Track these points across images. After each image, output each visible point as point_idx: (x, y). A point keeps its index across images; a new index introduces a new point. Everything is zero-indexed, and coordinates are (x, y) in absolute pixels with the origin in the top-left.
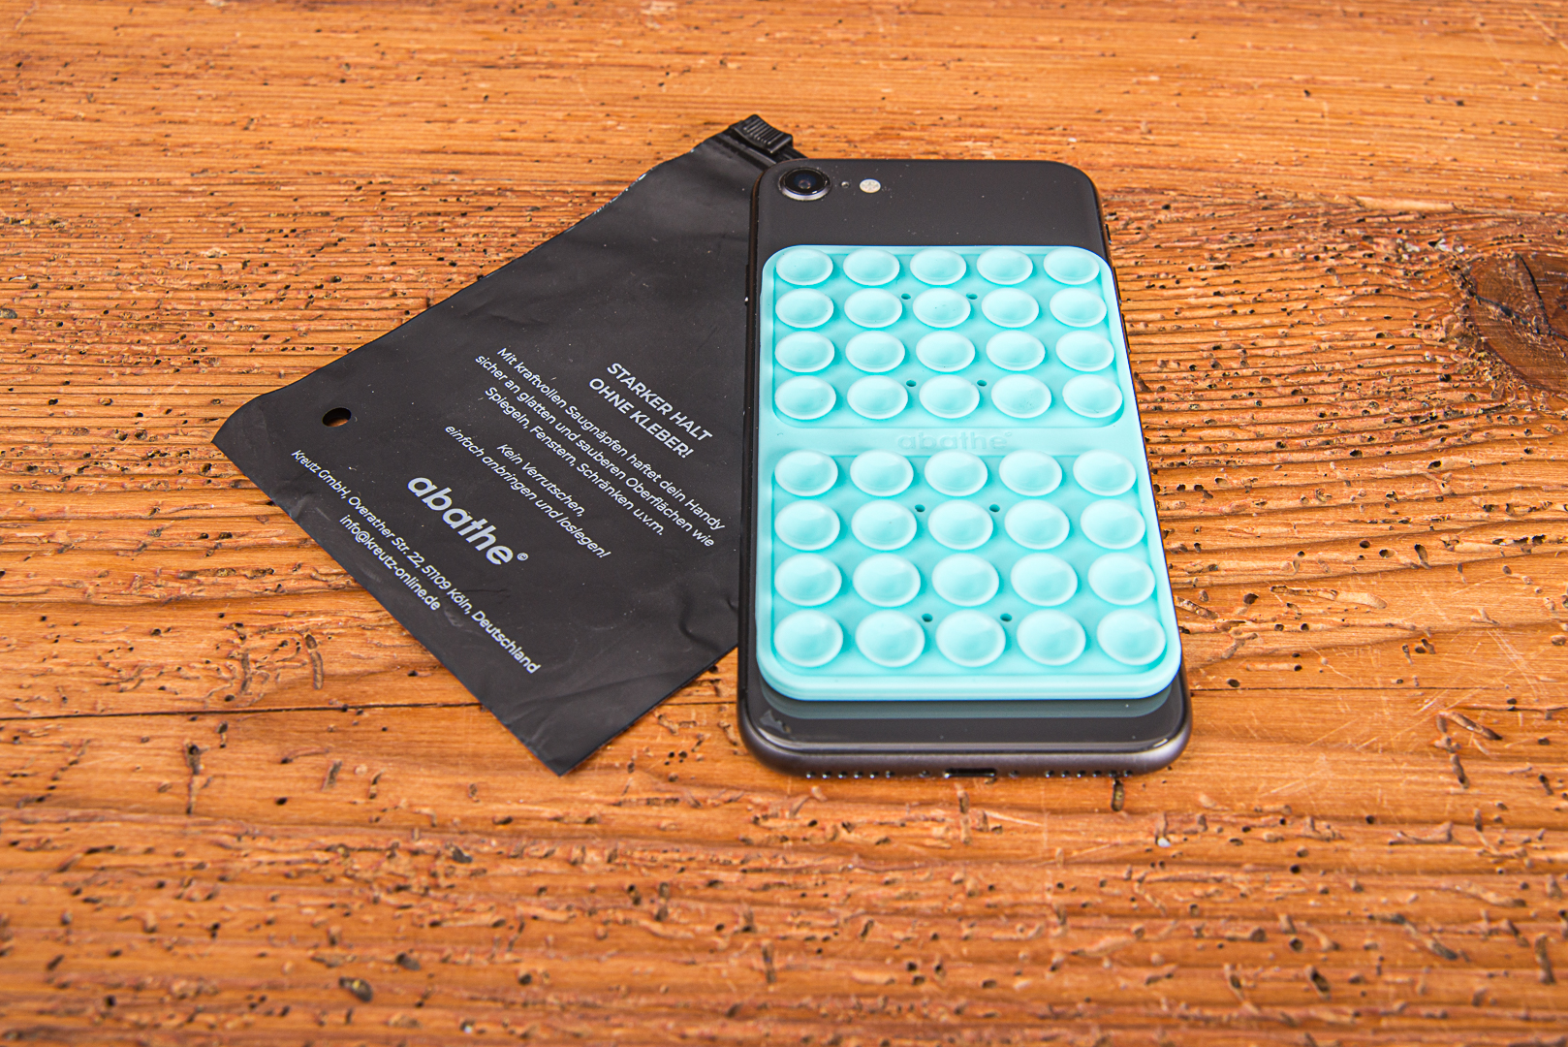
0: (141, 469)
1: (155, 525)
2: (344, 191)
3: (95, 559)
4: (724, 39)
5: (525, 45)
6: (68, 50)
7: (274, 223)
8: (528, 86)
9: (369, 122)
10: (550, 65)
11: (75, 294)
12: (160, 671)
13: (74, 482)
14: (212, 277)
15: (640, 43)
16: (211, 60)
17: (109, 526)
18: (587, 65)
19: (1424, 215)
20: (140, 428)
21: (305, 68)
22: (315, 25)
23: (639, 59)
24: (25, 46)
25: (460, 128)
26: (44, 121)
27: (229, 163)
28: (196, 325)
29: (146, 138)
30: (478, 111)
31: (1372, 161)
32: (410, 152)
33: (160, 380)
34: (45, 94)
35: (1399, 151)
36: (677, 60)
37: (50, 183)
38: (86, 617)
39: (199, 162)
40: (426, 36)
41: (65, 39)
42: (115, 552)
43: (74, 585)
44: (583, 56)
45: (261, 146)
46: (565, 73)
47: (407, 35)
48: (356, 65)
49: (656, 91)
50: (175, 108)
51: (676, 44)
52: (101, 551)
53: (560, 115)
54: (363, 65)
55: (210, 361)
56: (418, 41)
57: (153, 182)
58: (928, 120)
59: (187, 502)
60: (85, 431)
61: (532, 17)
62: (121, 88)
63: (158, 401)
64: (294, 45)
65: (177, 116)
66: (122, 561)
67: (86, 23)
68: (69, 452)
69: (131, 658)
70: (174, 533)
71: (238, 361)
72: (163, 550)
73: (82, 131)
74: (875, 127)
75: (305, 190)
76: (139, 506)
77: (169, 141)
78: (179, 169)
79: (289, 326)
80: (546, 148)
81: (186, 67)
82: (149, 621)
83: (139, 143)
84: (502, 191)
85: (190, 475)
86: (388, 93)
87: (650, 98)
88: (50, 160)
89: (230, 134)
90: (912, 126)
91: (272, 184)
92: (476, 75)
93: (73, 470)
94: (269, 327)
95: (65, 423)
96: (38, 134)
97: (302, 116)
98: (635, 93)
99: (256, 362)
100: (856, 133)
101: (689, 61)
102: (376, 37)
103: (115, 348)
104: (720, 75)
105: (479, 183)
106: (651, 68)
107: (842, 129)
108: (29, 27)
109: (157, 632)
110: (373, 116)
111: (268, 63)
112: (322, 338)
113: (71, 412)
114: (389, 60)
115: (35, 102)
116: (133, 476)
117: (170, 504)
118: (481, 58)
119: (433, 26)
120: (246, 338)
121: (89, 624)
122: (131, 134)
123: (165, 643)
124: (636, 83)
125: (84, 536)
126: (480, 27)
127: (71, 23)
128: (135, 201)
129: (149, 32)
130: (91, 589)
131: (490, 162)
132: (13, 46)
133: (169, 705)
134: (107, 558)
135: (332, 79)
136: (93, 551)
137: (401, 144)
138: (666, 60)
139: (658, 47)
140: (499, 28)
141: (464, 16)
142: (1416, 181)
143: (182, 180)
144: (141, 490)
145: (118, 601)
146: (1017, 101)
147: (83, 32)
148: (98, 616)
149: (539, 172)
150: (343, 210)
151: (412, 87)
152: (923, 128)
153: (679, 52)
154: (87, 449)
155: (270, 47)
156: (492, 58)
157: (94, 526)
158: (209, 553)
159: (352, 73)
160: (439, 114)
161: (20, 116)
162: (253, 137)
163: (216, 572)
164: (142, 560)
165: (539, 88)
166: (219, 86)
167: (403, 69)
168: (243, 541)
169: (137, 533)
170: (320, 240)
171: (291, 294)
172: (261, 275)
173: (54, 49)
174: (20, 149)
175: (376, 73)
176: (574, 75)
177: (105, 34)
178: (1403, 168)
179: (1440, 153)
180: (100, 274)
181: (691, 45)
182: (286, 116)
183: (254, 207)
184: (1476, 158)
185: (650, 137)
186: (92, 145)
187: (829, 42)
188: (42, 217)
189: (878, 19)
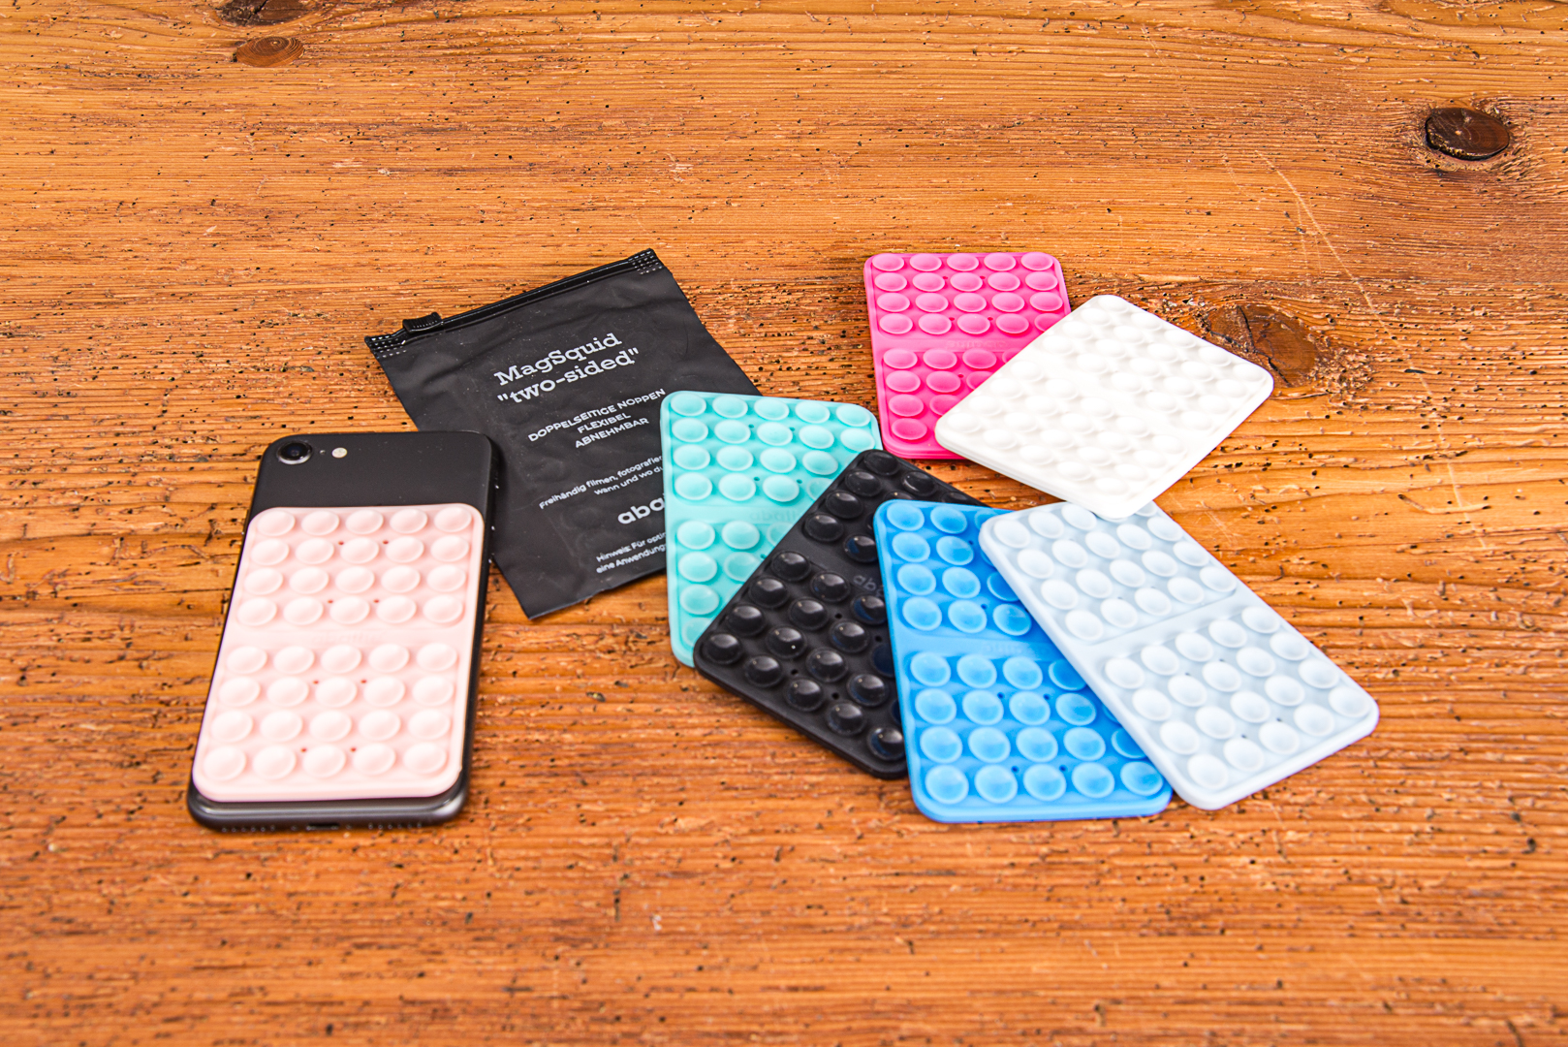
4: (726, 187)
5: (597, 195)
6: (296, 206)
8: (604, 222)
9: (506, 248)
10: (616, 208)
15: (672, 191)
16: (393, 211)
18: (640, 207)
19: (1182, 284)
21: (458, 214)
22: (454, 186)
23: (673, 202)
24: (267, 205)
25: (565, 249)
26: (294, 253)
27: (422, 275)
29: (364, 262)
30: (575, 239)
31: (1150, 252)
32: (536, 265)
34: (290, 235)
35: (1167, 246)
36: (698, 202)
37: (309, 291)
39: (402, 275)
40: (530, 191)
41: (292, 200)
44: (636, 202)
45: (439, 265)
46: (627, 213)
47: (517, 191)
48: (489, 211)
49: (688, 222)
50: (377, 242)
51: (696, 192)
53: (628, 240)
54: (492, 211)
56: (526, 194)
57: (377, 288)
58: (864, 236)
61: (598, 177)
62: (338, 230)
64: (444, 199)
65: (380, 247)
67: (303, 189)
73: (321, 258)
74: (832, 241)
75: (474, 291)
77: (379, 263)
78: (389, 280)
81: (376, 215)
83: (358, 265)
86: (515, 227)
87: (684, 227)
88: (306, 277)
89: (417, 258)
90: (855, 240)
91: (452, 288)
92: (569, 215)
96: (293, 261)
97: (461, 245)
98: (674, 224)
100: (819, 246)
101: (706, 202)
102: (498, 192)
104: (727, 211)
106: (682, 208)
107: (810, 243)
108: (265, 192)
110: (507, 244)
111: (430, 211)
114: (509, 207)
115: (282, 241)
118: (570, 204)
119: (534, 184)
122: (353, 259)
124: (673, 217)
126: (565, 184)
127: (293, 189)
128: (368, 301)
129: (346, 193)
132: (259, 205)
135: (475, 220)
137: (530, 261)
138: (691, 202)
139: (684, 194)
140: (578, 184)
141: (552, 177)
142: (1177, 264)
143: (394, 287)
146: (921, 222)
147: (302, 194)
151: (528, 224)
152: (862, 241)
153: (699, 197)
155: (429, 201)
156: (577, 205)
159: (486, 217)
160: (549, 241)
161: (277, 250)
162: (432, 259)
165: (611, 222)
166: (402, 228)
167: (520, 213)
173: (286, 207)
174: (285, 271)
175: (503, 216)
176: (632, 213)
177: (317, 195)
178: (1169, 256)
179: (1193, 246)
181: (706, 192)
182: (450, 245)
183: (445, 302)
184: (1216, 248)
185: (688, 252)
186: (330, 267)
187: (796, 187)
188: (312, 312)
189: (827, 171)
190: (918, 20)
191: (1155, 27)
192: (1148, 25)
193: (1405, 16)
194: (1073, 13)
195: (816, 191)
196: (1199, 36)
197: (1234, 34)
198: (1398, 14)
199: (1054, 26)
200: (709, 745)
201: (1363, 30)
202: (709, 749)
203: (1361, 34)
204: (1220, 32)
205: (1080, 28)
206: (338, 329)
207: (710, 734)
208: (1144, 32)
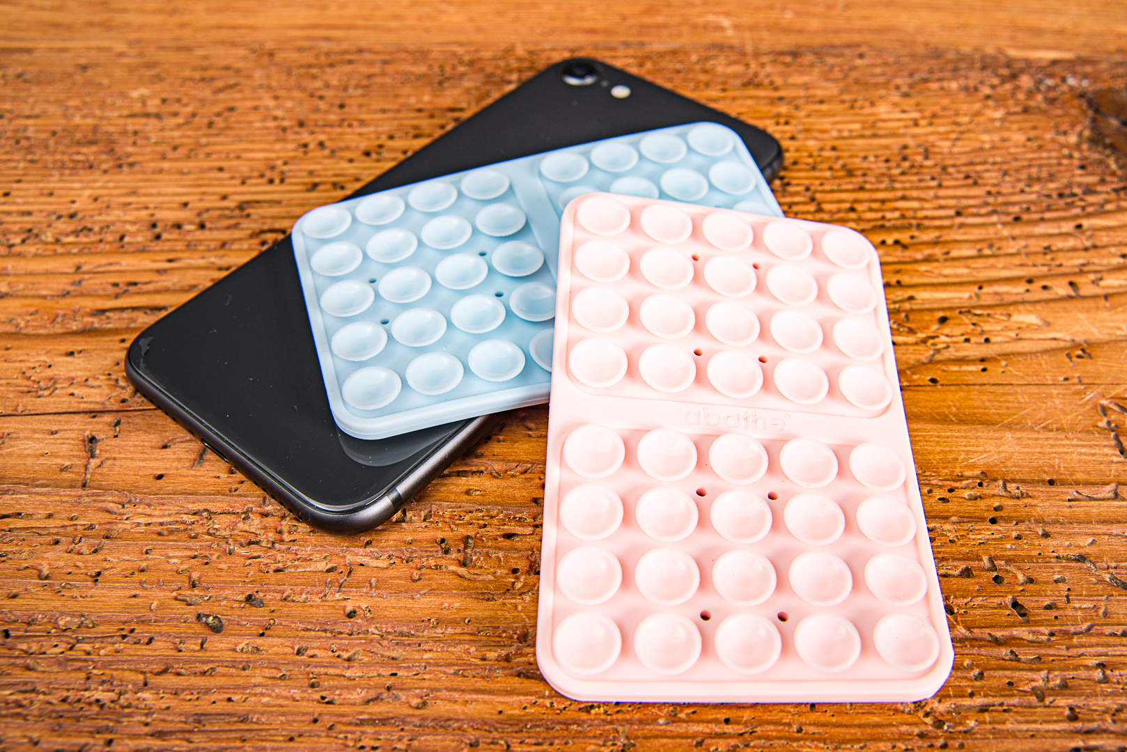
0: (71, 239)
1: (77, 278)
2: (241, 52)
3: (28, 302)
7: (187, 73)
11: (31, 122)
12: (71, 381)
13: (16, 249)
14: (137, 108)
17: (42, 279)
19: (1055, 62)
20: (72, 211)
28: (123, 140)
31: (1015, 28)
33: (92, 178)
35: (1033, 21)
38: (16, 343)
42: (45, 297)
43: (11, 321)
52: (33, 297)
55: (131, 165)
59: (103, 261)
60: (29, 213)
63: (87, 193)
66: (48, 303)
68: (16, 228)
69: (49, 373)
70: (90, 283)
71: (152, 165)
72: (82, 295)
76: (66, 264)
79: (194, 141)
80: (395, 24)
82: (66, 346)
84: (360, 51)
85: (108, 243)
93: (18, 240)
94: (177, 142)
95: (14, 208)
99: (166, 165)
103: (58, 157)
105: (344, 46)
109: (72, 354)
112: (218, 148)
113: (20, 200)
116: (64, 245)
117: (90, 263)
120: (159, 148)
121: (18, 348)
123: (77, 361)
125: (21, 286)
128: (83, 61)
130: (22, 324)
131: (353, 33)
133: (75, 405)
134: (37, 302)
136: (26, 297)
142: (1048, 39)
144: (69, 254)
145: (42, 331)
148: (25, 343)
149: (389, 38)
150: (241, 65)
154: (29, 226)
157: (29, 279)
158: (117, 296)
163: (122, 309)
164: (65, 302)
168: (145, 288)
169: (62, 284)
170: (219, 84)
171: (197, 119)
172: (175, 107)
178: (1037, 32)
179: (1064, 22)
180: (52, 109)
183: (174, 63)
184: (1091, 25)
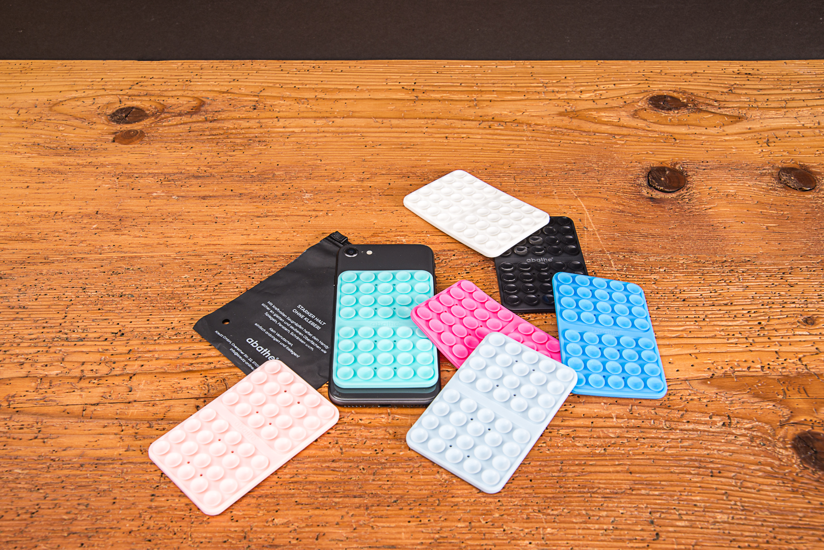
0: (175, 337)
1: (181, 352)
2: (220, 257)
3: (166, 361)
4: (327, 206)
5: (269, 209)
6: (134, 214)
7: (202, 267)
8: (270, 223)
9: (225, 236)
10: (277, 216)
11: (149, 290)
12: (187, 388)
13: (157, 342)
14: (186, 284)
15: (302, 208)
16: (177, 217)
17: (169, 352)
18: (287, 216)
20: (173, 326)
21: (205, 219)
22: (206, 205)
23: (302, 213)
24: (121, 214)
25: (252, 237)
26: (131, 238)
27: (186, 249)
28: (184, 298)
29: (161, 242)
30: (257, 231)
32: (238, 245)
33: (176, 313)
34: (130, 229)
36: (314, 213)
37: (136, 257)
39: (178, 249)
40: (239, 207)
41: (132, 212)
42: (171, 359)
43: (161, 368)
44: (287, 213)
45: (195, 244)
46: (281, 218)
47: (233, 207)
48: (220, 217)
49: (308, 223)
50: (168, 233)
51: (313, 208)
52: (168, 359)
53: (280, 232)
54: (222, 217)
55: (189, 307)
56: (237, 209)
57: (166, 256)
58: (387, 230)
59: (188, 346)
60: (158, 328)
61: (270, 200)
62: (151, 227)
63: (176, 319)
64: (200, 211)
65: (169, 235)
66: (173, 361)
67: (138, 206)
68: (154, 333)
69: (179, 385)
70: (186, 354)
71: (197, 307)
72: (184, 358)
73: (142, 240)
74: (371, 233)
75: (209, 257)
76: (176, 347)
77: (168, 243)
78: (172, 252)
79: (209, 297)
80: (277, 242)
81: (170, 219)
82: (183, 376)
83: (159, 244)
84: (265, 256)
85: (188, 339)
86: (230, 226)
87: (306, 226)
88: (135, 250)
89: (186, 240)
90: (382, 232)
91: (199, 256)
92: (255, 219)
93: (156, 338)
94: (204, 298)
95: (152, 326)
96: (130, 242)
97: (205, 235)
98: (301, 224)
99: (202, 308)
100: (366, 235)
101: (317, 213)
102: (225, 208)
103: (162, 305)
104: (326, 218)
105: (259, 254)
106: (306, 216)
107: (362, 234)
108: (121, 208)
109: (185, 379)
110: (226, 234)
111: (193, 217)
112: (219, 300)
113: (154, 323)
114: (229, 215)
115: (126, 232)
116: (173, 339)
117: (184, 347)
118: (256, 214)
119: (241, 204)
120: (198, 301)
121: (167, 377)
122: (157, 241)
123: (188, 381)
124: (302, 221)
125: (162, 355)
126: (255, 204)
127: (133, 206)
128: (161, 262)
129: (157, 208)
130: (166, 369)
131: (261, 247)
132: (117, 214)
133: (191, 396)
134: (169, 361)
135: (213, 222)
136: (165, 359)
137: (235, 242)
138: (310, 213)
139: (308, 209)
140: (260, 204)
141: (250, 200)
143: (173, 255)
144: (175, 343)
145: (174, 371)
146: (413, 224)
147: (137, 209)
148: (169, 375)
149: (276, 250)
150: (221, 263)
151: (237, 224)
152: (386, 233)
153: (314, 210)
154: (159, 333)
155: (193, 212)
156: (259, 214)
157: (164, 353)
158: (196, 358)
159: (218, 220)
160: (245, 232)
161: (123, 236)
162: (192, 241)
163: (198, 364)
164: (178, 361)
165: (274, 223)
166: (180, 225)
167: (233, 218)
168: (204, 355)
169: (176, 354)
170: (215, 272)
171: (209, 288)
172: (200, 283)
173: (130, 215)
174: (126, 247)
175: (226, 220)
176: (284, 218)
177: (144, 209)
180: (155, 284)
181: (317, 208)
182: (201, 234)
183: (196, 263)
185: (307, 238)
186: (146, 245)
187: (359, 206)
188: (136, 267)
189: (373, 197)
190: (423, 121)
191: (530, 125)
192: (527, 124)
193: (645, 120)
194: (493, 118)
195: (367, 208)
196: (550, 130)
197: (566, 129)
198: (641, 119)
199: (485, 124)
200: (292, 483)
201: (625, 127)
202: (292, 485)
203: (624, 129)
204: (559, 128)
205: (496, 126)
206: (147, 276)
207: (293, 477)
208: (525, 127)
